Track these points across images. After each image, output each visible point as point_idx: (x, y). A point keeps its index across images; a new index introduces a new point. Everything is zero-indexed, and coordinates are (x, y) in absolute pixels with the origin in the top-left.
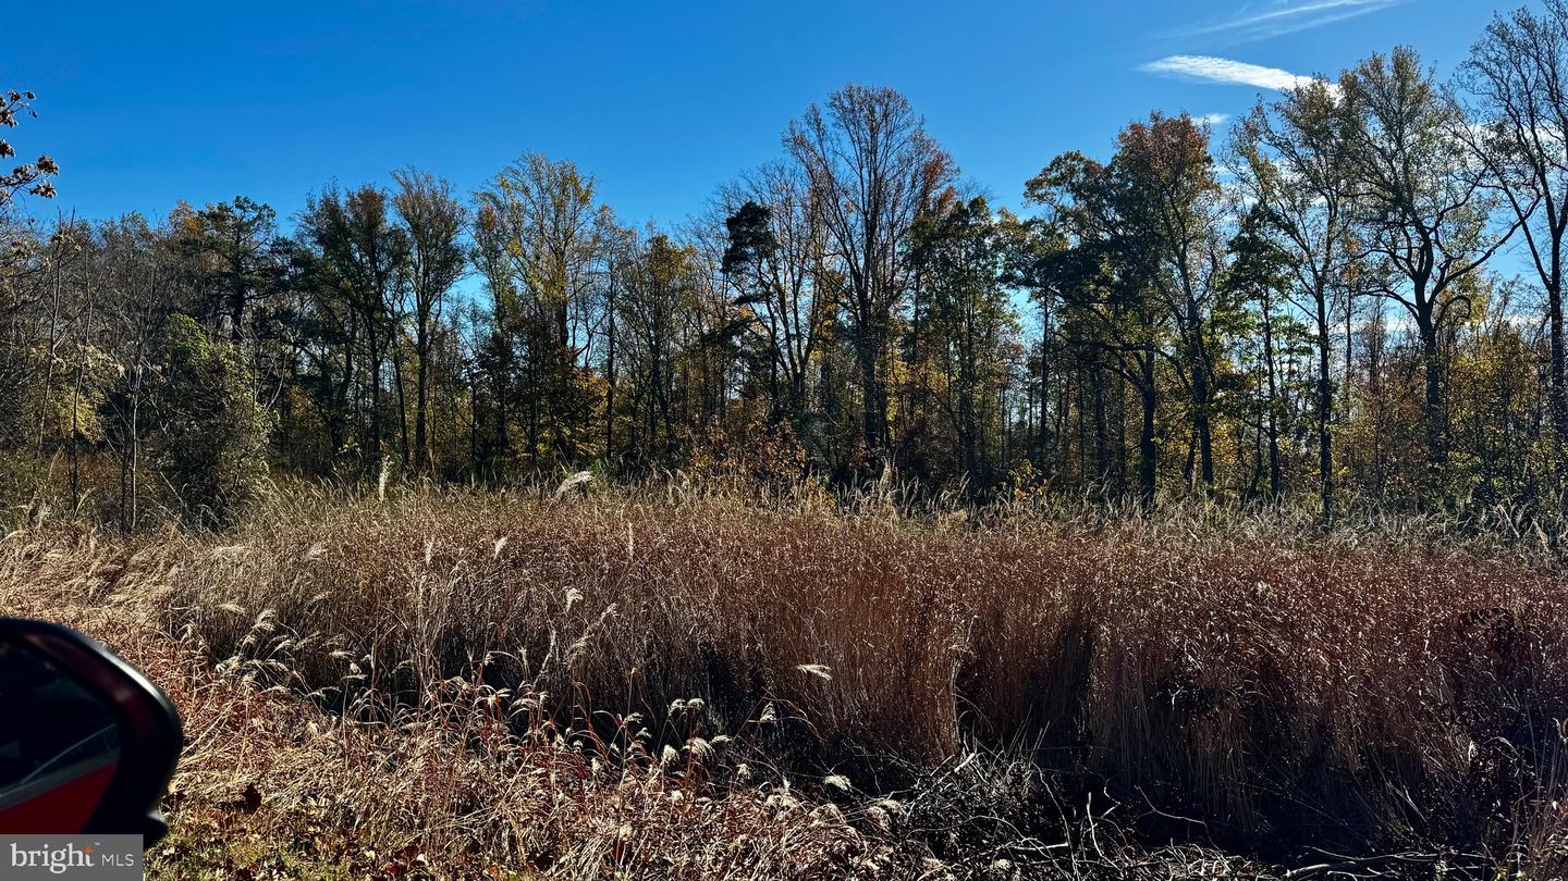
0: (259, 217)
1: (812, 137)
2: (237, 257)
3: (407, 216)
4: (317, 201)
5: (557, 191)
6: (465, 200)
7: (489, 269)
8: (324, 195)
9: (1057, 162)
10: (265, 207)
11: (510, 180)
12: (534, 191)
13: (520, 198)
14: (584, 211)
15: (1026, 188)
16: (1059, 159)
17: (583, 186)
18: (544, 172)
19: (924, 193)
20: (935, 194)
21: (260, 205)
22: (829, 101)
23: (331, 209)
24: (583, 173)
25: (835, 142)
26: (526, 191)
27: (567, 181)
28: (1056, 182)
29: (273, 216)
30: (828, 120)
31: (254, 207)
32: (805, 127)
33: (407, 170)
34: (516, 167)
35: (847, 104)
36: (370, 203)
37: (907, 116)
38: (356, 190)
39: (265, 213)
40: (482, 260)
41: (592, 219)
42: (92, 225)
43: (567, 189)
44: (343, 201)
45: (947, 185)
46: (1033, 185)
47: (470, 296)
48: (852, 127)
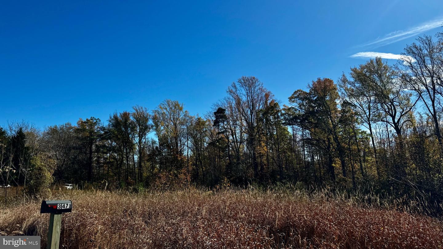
0: (97, 122)
1: (234, 90)
2: (91, 132)
3: (135, 118)
4: (112, 116)
5: (173, 108)
6: (150, 113)
7: (156, 130)
8: (114, 115)
9: (295, 92)
10: (98, 119)
11: (162, 106)
12: (168, 109)
13: (165, 111)
14: (181, 112)
15: (289, 100)
16: (296, 92)
17: (180, 106)
18: (170, 104)
19: (266, 102)
20: (269, 102)
21: (97, 118)
22: (238, 81)
23: (116, 118)
24: (180, 103)
25: (240, 91)
26: (166, 109)
27: (176, 105)
28: (296, 97)
29: (100, 121)
30: (238, 86)
31: (95, 119)
32: (232, 88)
33: (136, 106)
34: (163, 103)
35: (242, 81)
36: (126, 116)
37: (259, 83)
38: (122, 112)
39: (98, 121)
40: (154, 127)
41: (183, 114)
42: (58, 126)
43: (177, 107)
44: (118, 115)
45: (271, 99)
46: (290, 99)
47: (151, 137)
48: (244, 87)
